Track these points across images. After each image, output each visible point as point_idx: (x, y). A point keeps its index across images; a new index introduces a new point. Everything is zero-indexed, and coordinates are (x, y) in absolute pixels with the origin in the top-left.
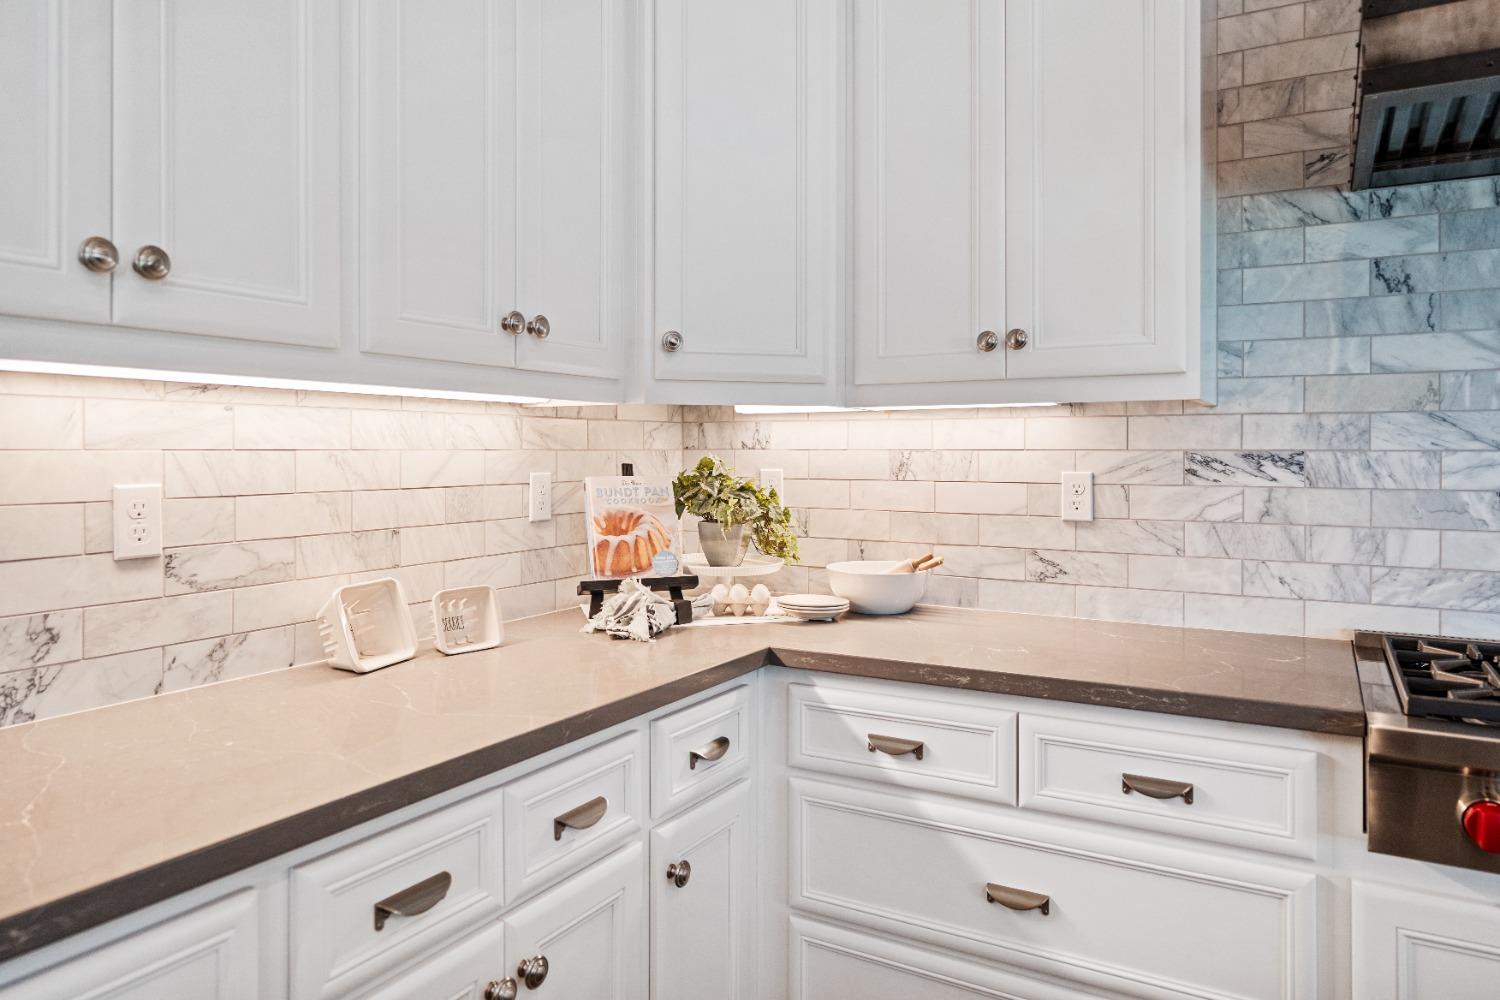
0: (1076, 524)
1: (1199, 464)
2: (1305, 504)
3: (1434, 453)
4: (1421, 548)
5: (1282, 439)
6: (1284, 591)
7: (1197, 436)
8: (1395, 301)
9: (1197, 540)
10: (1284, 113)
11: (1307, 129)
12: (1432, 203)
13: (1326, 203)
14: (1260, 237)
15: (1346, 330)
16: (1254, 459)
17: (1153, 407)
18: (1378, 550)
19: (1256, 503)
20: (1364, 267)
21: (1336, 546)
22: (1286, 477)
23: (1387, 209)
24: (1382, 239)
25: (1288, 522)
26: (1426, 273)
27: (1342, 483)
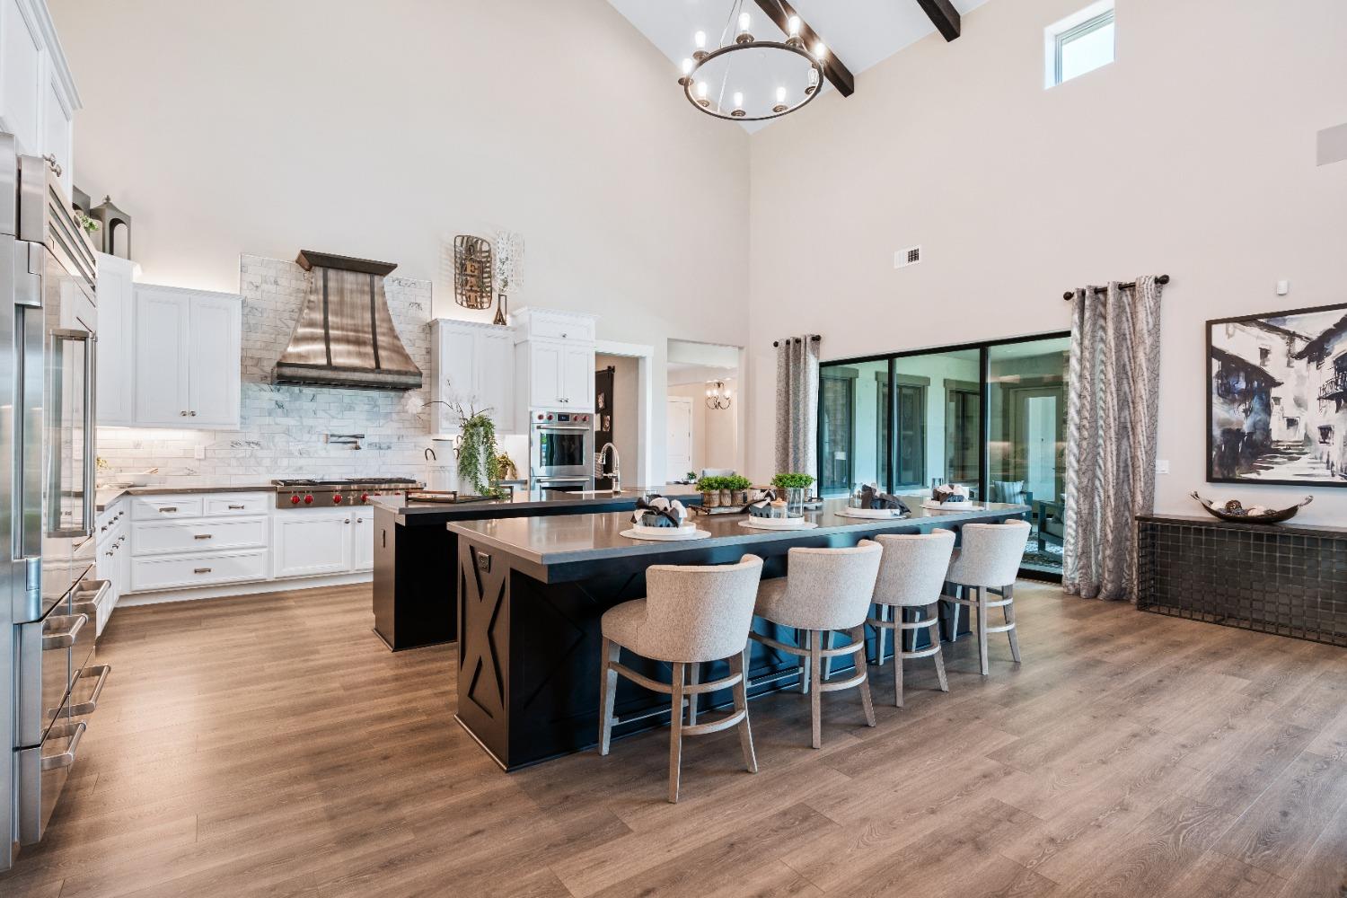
0: (200, 460)
1: (234, 444)
2: (260, 453)
3: (288, 442)
4: (285, 462)
5: (255, 439)
6: (255, 473)
7: (234, 438)
8: (281, 410)
9: (234, 462)
10: (256, 365)
11: (262, 370)
12: (288, 391)
13: (266, 387)
14: (250, 392)
15: (270, 415)
16: (249, 443)
17: (222, 431)
18: (276, 463)
19: (249, 453)
20: (274, 402)
21: (267, 462)
22: (256, 447)
23: (279, 390)
24: (278, 396)
25: (255, 458)
26: (286, 405)
27: (269, 448)
